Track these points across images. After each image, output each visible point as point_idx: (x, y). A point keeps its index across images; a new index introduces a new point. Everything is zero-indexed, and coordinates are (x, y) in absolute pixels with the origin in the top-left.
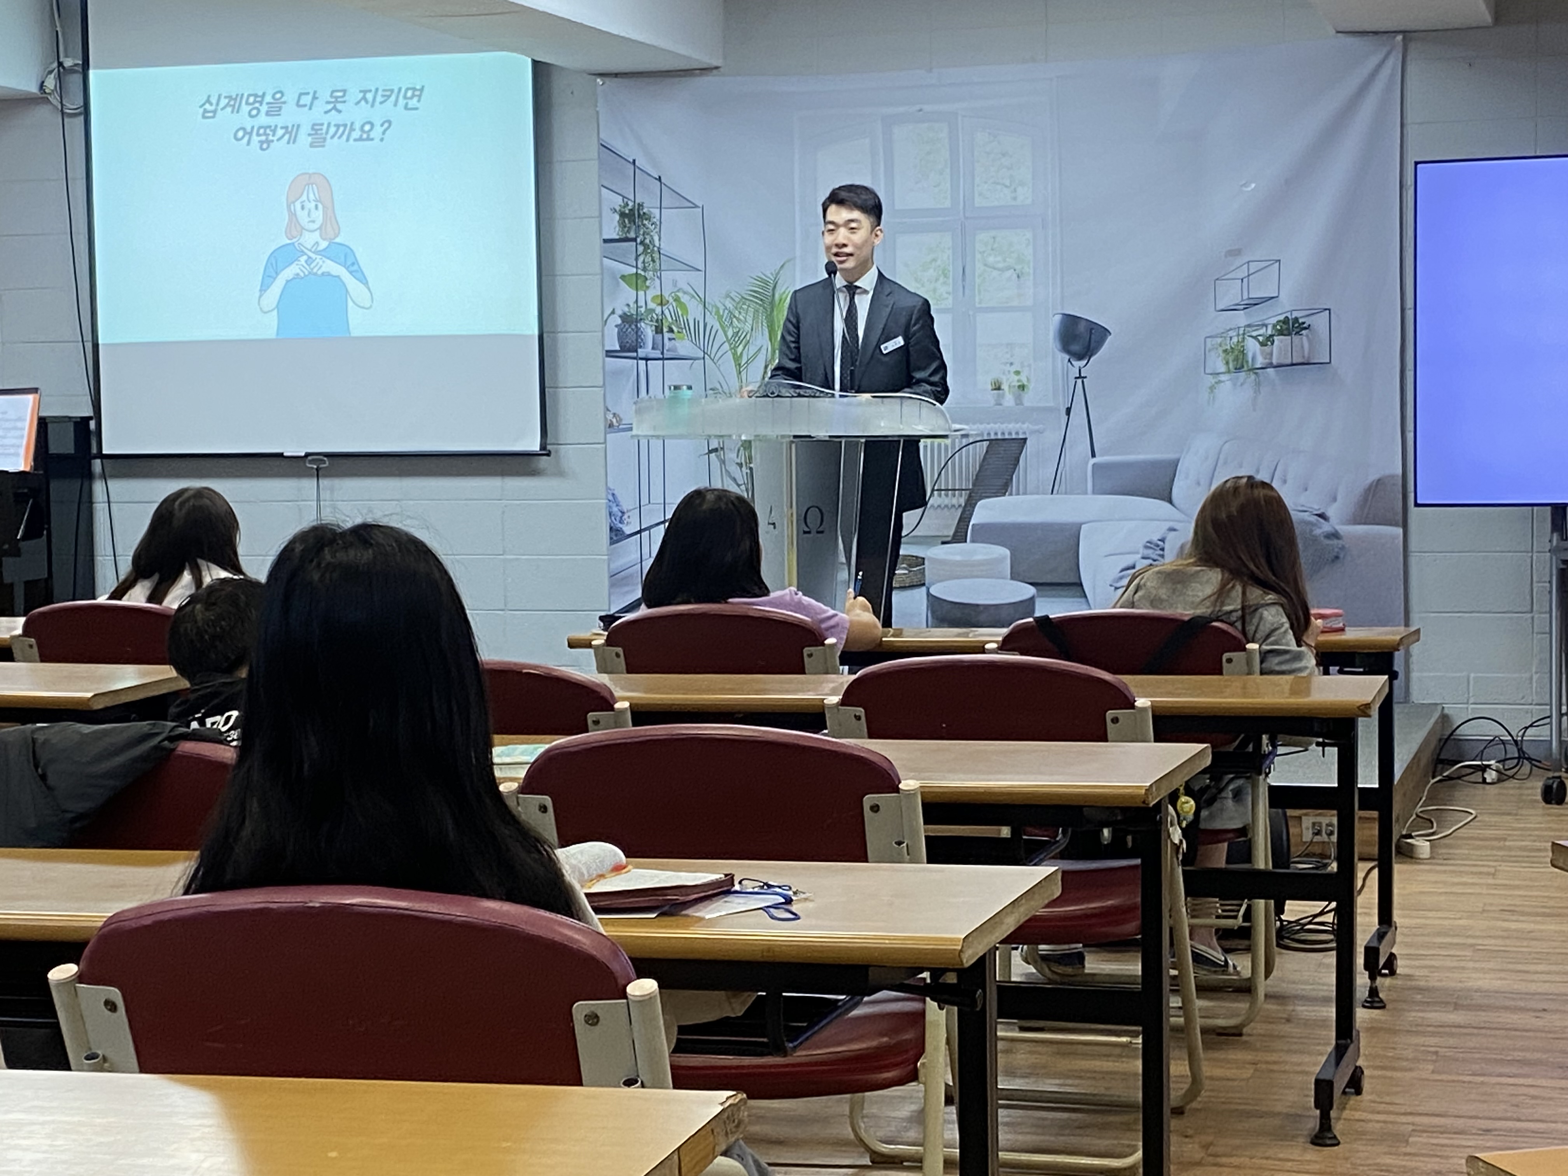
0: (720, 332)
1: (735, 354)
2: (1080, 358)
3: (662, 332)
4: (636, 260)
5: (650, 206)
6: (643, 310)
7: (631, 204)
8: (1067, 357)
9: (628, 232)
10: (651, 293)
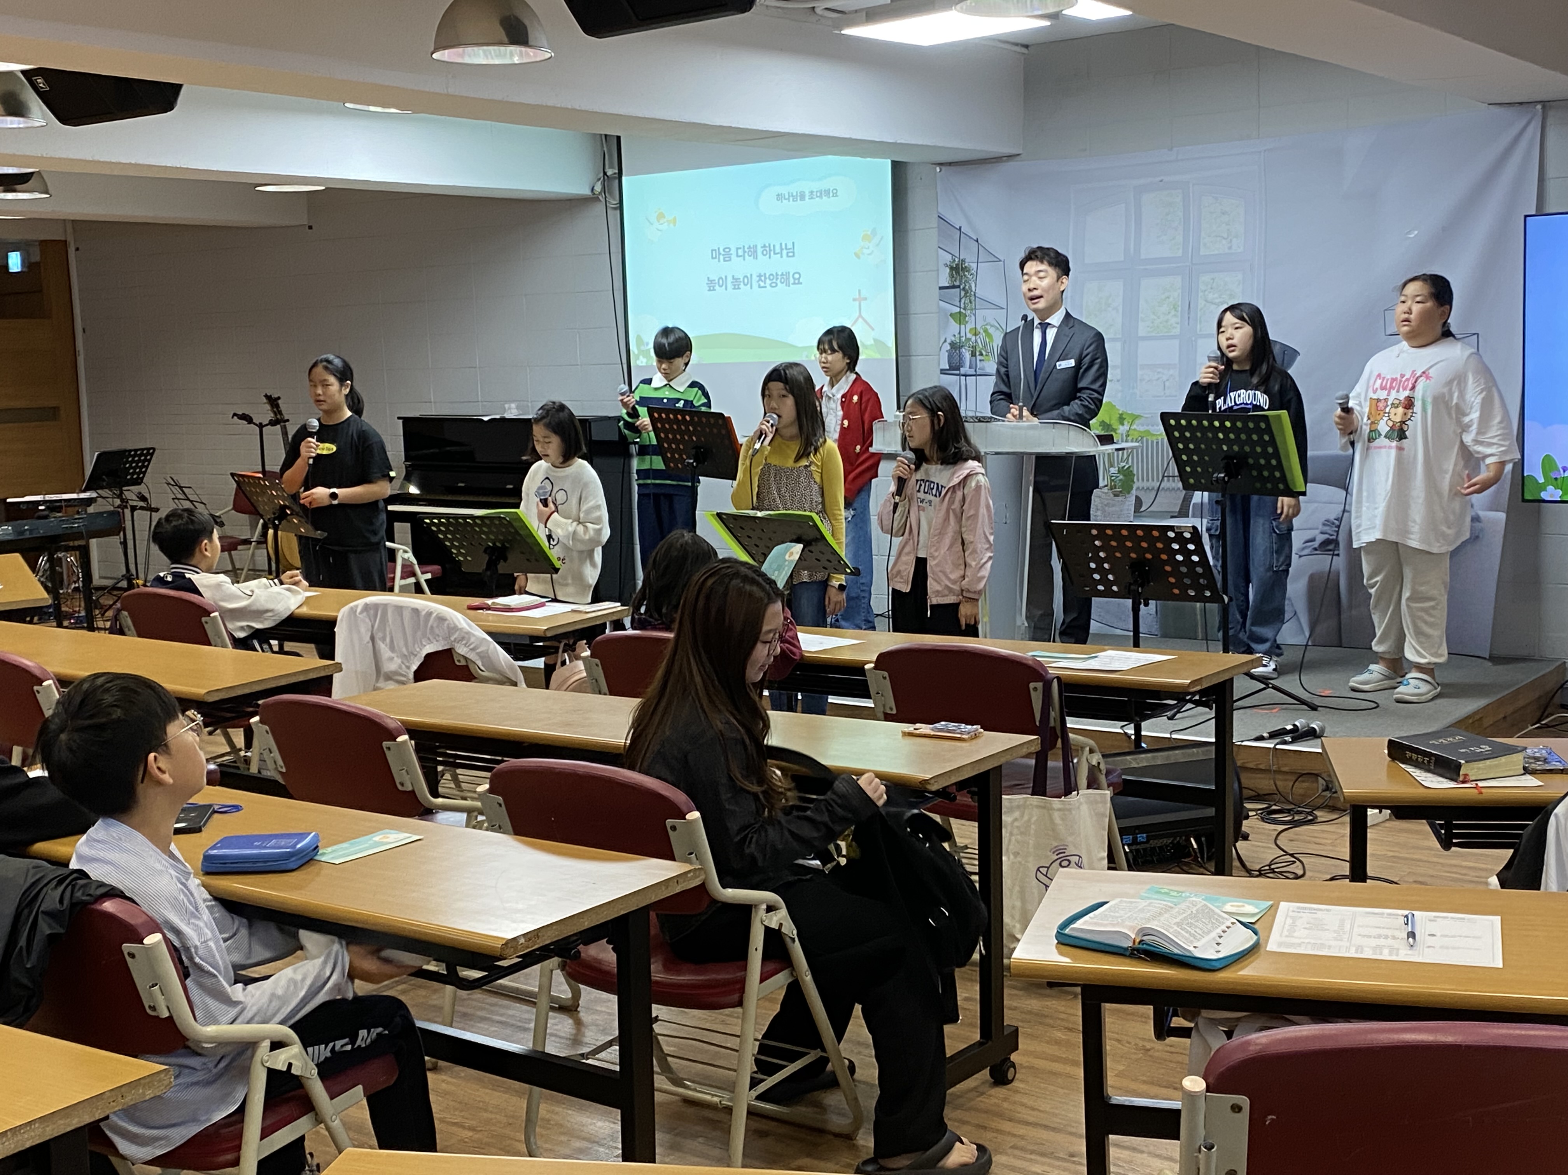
3: (975, 356)
4: (960, 302)
5: (970, 262)
6: (963, 339)
7: (957, 260)
9: (955, 281)
10: (970, 326)
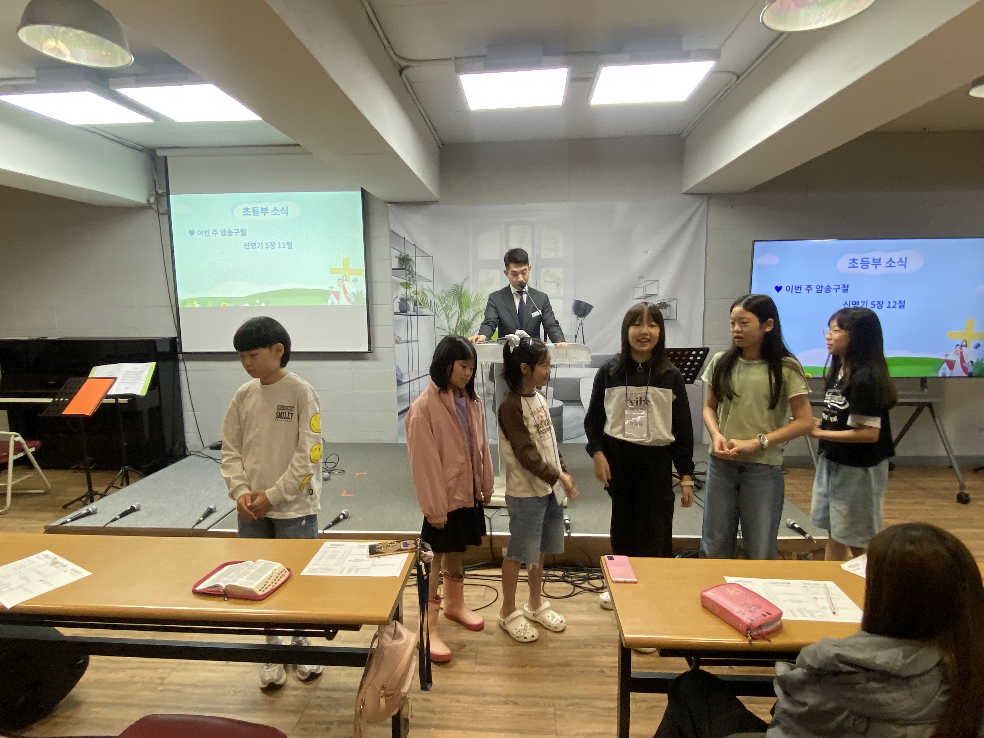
0: (440, 305)
1: (446, 314)
2: (581, 317)
3: (417, 305)
4: (406, 277)
5: (411, 255)
6: (409, 296)
8: (576, 316)
9: (402, 266)
10: (412, 290)
